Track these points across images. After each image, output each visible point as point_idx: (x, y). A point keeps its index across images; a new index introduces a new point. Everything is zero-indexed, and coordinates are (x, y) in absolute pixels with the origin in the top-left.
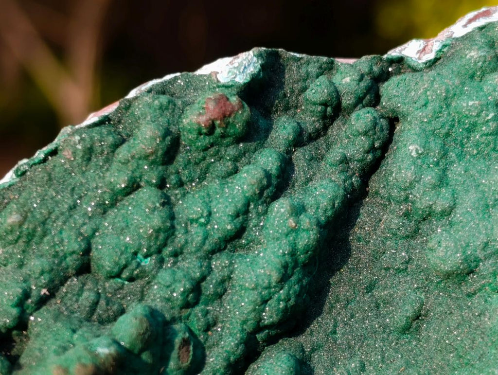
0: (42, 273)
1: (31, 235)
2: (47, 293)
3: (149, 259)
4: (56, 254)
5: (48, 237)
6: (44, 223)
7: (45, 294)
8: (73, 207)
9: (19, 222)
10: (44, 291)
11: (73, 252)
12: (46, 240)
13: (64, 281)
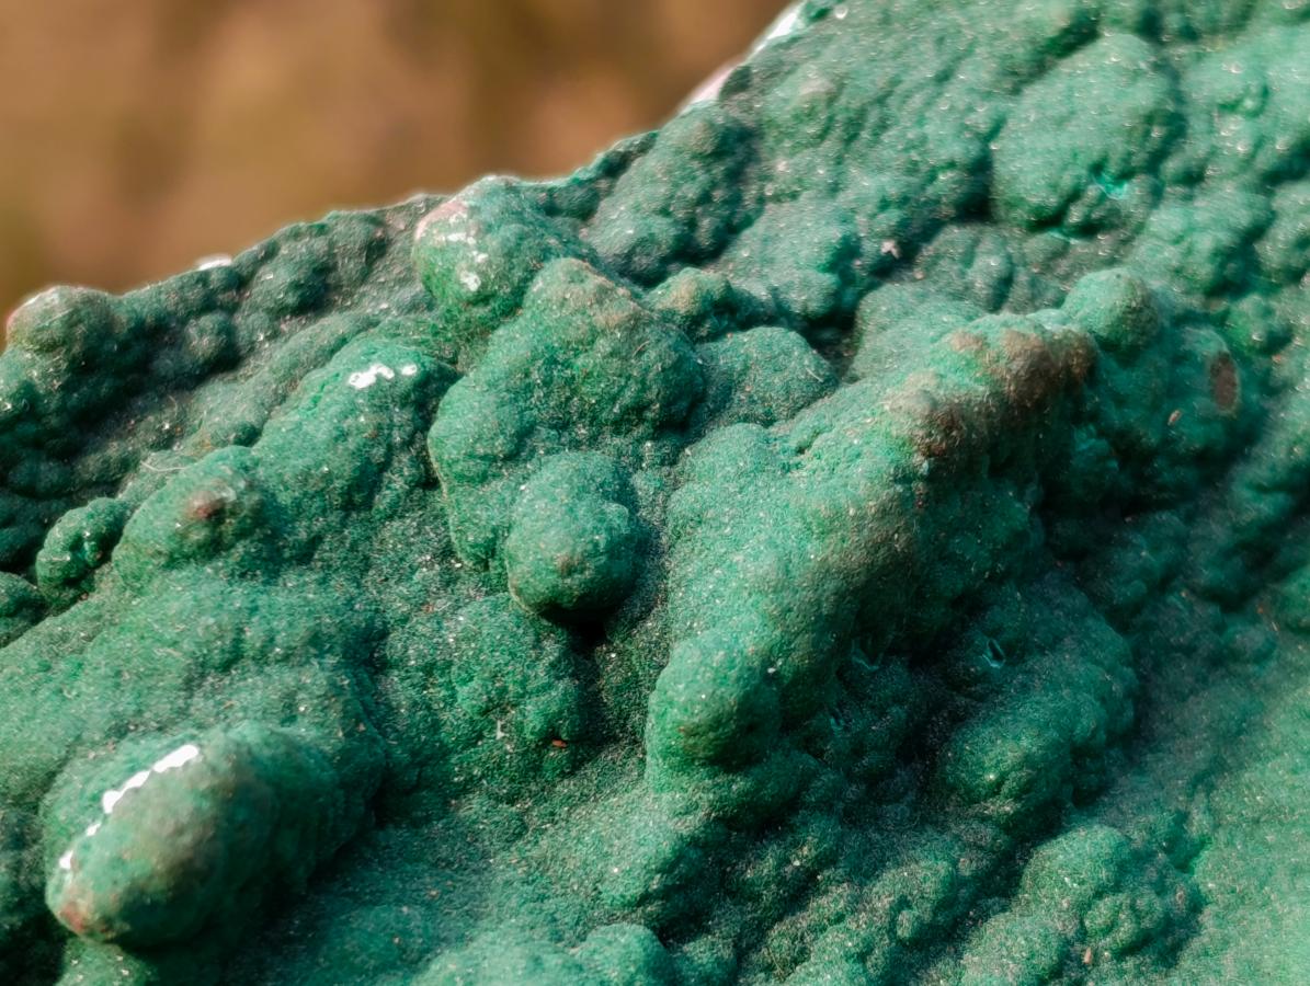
0: (884, 205)
1: (854, 126)
2: (895, 252)
3: (1126, 186)
4: (913, 168)
5: (892, 132)
6: (881, 101)
7: (889, 252)
8: (944, 77)
9: (827, 93)
10: (888, 246)
11: (951, 165)
12: (886, 138)
13: (931, 229)
